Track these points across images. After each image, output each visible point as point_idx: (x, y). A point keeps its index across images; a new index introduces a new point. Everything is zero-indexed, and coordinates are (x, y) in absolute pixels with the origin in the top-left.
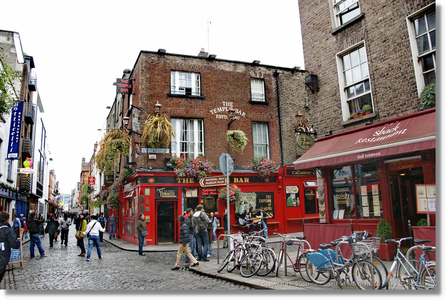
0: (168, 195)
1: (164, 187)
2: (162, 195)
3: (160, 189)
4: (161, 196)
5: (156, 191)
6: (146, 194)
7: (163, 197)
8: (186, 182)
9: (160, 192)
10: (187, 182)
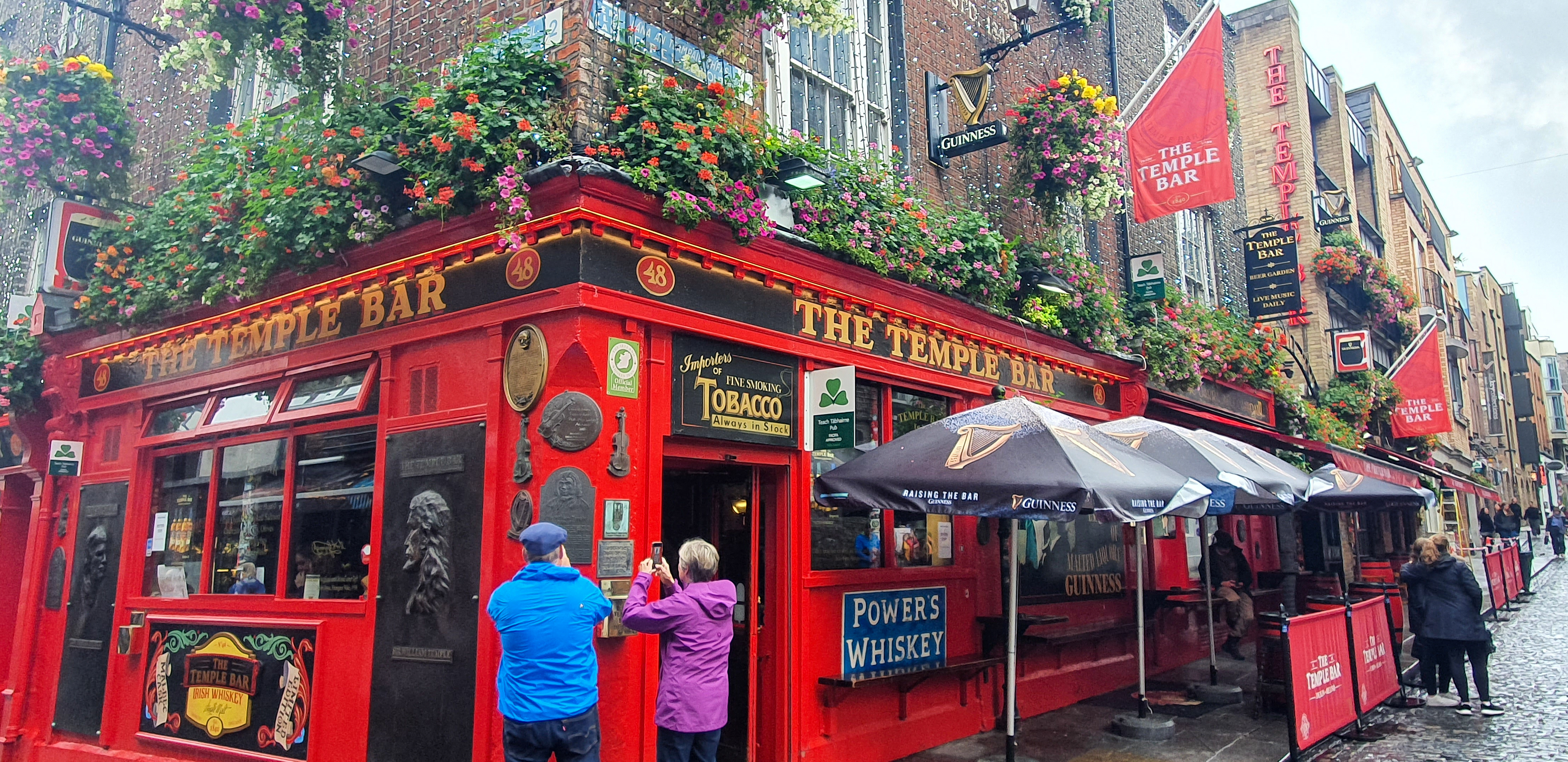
0: (745, 415)
1: (724, 346)
2: (712, 411)
3: (703, 363)
4: (706, 416)
5: (676, 374)
6: (613, 389)
7: (720, 423)
8: (837, 333)
9: (700, 380)
10: (845, 339)
